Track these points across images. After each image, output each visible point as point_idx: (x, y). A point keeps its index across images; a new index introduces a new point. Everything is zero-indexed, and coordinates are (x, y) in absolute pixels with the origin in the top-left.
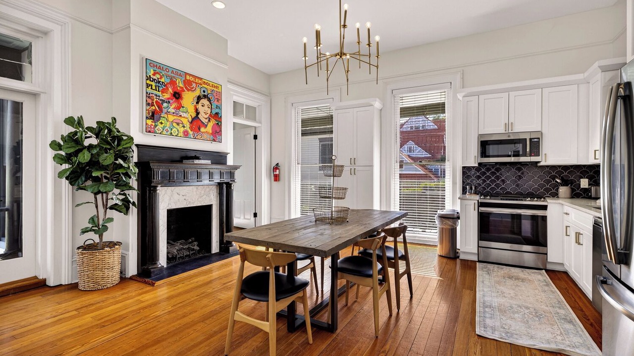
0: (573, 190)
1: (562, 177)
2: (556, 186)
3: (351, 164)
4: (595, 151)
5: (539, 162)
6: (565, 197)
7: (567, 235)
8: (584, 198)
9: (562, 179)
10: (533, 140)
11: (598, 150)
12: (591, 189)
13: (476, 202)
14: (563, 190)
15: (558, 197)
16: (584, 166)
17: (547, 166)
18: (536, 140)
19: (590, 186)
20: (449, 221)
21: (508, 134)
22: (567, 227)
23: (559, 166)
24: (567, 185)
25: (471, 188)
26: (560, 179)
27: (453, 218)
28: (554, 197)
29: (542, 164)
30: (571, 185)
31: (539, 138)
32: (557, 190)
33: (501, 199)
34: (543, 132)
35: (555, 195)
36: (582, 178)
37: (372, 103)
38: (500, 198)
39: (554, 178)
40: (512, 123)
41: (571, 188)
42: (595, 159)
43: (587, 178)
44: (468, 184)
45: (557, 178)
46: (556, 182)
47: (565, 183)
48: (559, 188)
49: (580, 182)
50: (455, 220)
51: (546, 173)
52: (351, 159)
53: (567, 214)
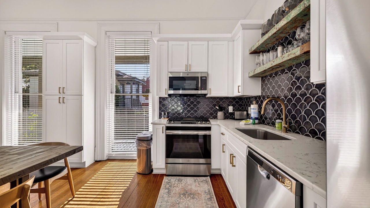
0: (225, 114)
1: (219, 105)
2: (216, 112)
3: (59, 93)
4: (239, 86)
5: (206, 94)
6: (221, 119)
7: (223, 152)
8: (230, 119)
9: (219, 107)
10: (203, 78)
11: (240, 86)
12: (235, 113)
13: (164, 126)
14: (220, 114)
15: (217, 119)
16: (231, 98)
17: (211, 98)
18: (204, 78)
19: (234, 111)
20: (144, 143)
21: (188, 73)
22: (223, 145)
23: (218, 98)
24: (222, 111)
25: (165, 114)
26: (218, 107)
27: (147, 140)
28: (215, 119)
29: (208, 96)
30: (224, 111)
31: (206, 77)
32: (217, 114)
33: (182, 123)
34: (209, 73)
35: (215, 117)
36: (230, 106)
37: (81, 37)
38: (180, 122)
39: (215, 105)
40: (190, 64)
41: (224, 113)
42: (239, 92)
43: (232, 106)
44: (163, 111)
45: (217, 106)
46: (216, 108)
47: (221, 109)
48: (217, 113)
49: (229, 108)
50: (149, 142)
51: (210, 102)
52: (60, 88)
53: (222, 134)
